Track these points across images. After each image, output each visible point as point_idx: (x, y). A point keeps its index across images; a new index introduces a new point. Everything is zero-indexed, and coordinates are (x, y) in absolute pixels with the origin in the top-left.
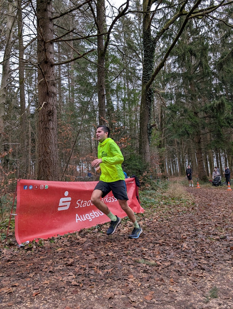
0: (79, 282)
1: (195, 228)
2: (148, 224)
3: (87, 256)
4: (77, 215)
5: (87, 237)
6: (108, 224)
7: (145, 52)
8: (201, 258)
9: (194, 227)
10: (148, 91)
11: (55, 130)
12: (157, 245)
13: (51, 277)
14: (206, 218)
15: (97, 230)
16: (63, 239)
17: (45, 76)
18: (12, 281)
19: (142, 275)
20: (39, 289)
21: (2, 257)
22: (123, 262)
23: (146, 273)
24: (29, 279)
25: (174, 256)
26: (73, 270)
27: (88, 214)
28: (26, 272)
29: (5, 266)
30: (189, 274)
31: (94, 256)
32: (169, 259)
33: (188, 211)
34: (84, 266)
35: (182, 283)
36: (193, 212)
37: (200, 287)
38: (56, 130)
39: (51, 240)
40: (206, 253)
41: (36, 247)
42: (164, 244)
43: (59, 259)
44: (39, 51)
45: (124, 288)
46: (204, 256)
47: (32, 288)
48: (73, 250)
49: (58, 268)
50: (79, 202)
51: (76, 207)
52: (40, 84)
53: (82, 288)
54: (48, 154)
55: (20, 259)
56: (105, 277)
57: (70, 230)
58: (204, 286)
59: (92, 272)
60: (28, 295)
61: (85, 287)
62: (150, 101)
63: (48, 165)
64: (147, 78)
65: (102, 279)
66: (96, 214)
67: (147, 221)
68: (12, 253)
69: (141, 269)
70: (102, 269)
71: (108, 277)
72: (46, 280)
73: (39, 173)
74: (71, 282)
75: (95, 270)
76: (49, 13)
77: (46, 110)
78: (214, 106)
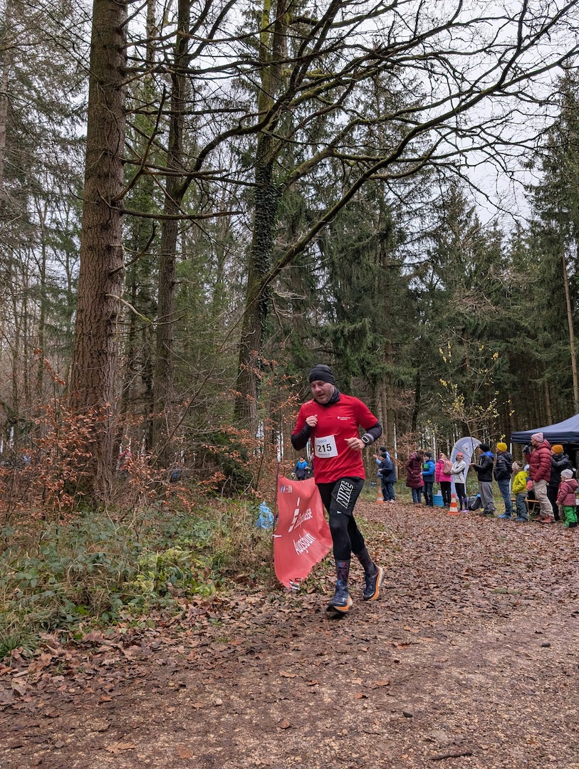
11: (116, 358)
27: (299, 542)
62: (266, 312)
66: (304, 541)
76: (123, 95)
77: (105, 312)
78: (342, 332)
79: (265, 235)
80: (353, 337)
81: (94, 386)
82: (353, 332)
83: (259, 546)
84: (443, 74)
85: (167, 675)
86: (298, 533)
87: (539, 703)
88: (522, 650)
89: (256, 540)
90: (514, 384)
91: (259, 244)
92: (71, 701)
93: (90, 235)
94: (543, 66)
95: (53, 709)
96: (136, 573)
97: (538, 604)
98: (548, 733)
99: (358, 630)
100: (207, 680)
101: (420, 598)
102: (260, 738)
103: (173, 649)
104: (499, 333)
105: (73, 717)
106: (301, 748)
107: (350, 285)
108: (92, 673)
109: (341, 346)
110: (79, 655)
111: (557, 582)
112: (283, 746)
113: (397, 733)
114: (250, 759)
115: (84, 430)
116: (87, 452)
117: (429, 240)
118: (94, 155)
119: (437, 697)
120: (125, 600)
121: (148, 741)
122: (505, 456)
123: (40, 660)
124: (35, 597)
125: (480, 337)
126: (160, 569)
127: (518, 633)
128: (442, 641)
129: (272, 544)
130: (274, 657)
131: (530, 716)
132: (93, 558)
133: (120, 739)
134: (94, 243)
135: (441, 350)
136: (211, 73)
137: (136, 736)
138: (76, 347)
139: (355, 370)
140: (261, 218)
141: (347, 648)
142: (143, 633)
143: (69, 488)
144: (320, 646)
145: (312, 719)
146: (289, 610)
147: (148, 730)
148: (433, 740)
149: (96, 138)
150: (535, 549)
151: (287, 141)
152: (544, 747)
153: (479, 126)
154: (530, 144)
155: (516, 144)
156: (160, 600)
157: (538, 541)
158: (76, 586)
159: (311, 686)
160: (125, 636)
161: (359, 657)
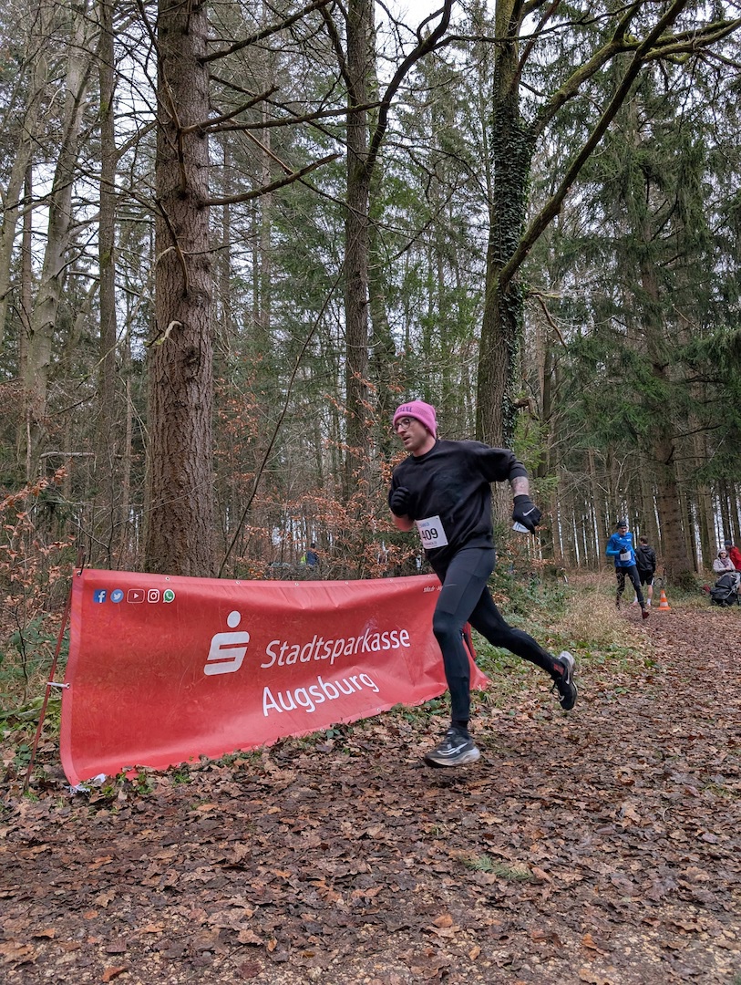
0: (263, 934)
1: (660, 749)
2: (501, 729)
3: (297, 837)
4: (267, 690)
5: (298, 767)
6: (367, 725)
7: (500, 168)
8: (687, 861)
9: (655, 746)
10: (507, 294)
11: (206, 413)
12: (533, 805)
13: (170, 908)
14: (697, 714)
15: (330, 743)
16: (217, 772)
17: (177, 237)
18: (35, 919)
19: (484, 915)
20: (127, 955)
21: (14, 827)
22: (418, 863)
23: (498, 908)
24: (95, 914)
25: (592, 849)
26: (247, 887)
27: (303, 690)
28: (86, 888)
29: (17, 861)
30: (647, 921)
31: (318, 838)
32: (576, 859)
33: (633, 688)
34: (284, 874)
35: (626, 954)
36: (651, 693)
37: (689, 971)
38: (210, 413)
39: (178, 773)
40: (703, 841)
41: (126, 797)
42: (557, 801)
43: (201, 844)
44: (161, 161)
45: (420, 963)
46: (699, 851)
47: (101, 949)
48: (250, 811)
49: (194, 876)
50: (276, 649)
51: (263, 666)
52: (160, 264)
53: (275, 958)
54: (181, 487)
55: (71, 838)
56: (355, 918)
57: (242, 740)
58: (706, 969)
59: (311, 898)
60: (86, 976)
61: (284, 952)
63: (181, 525)
64: (504, 249)
65: (344, 926)
66: (327, 687)
67: (496, 719)
68: (47, 814)
69: (480, 893)
70: (346, 887)
71: (367, 918)
72: (152, 919)
73: (150, 548)
74: (234, 933)
75: (320, 891)
77: (180, 348)
78: (719, 344)
91: (500, 221)
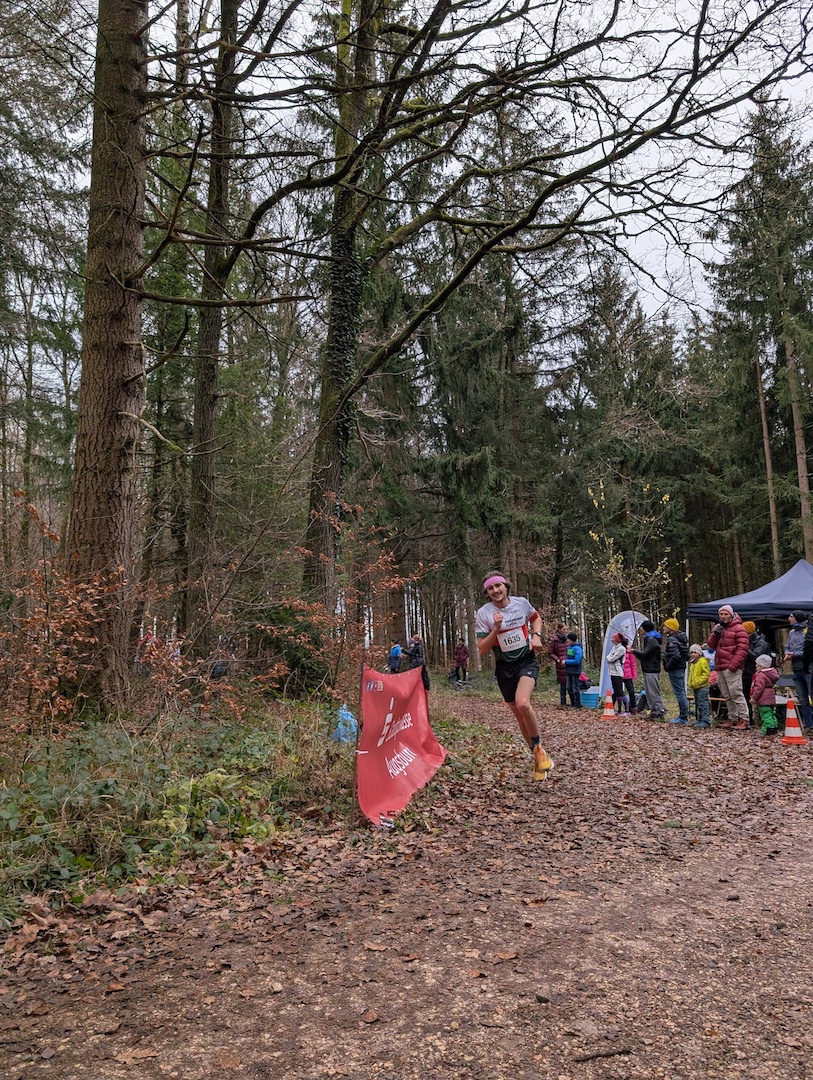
27: (394, 760)
66: (400, 758)
76: (142, 130)
77: (117, 437)
78: (454, 466)
79: (345, 330)
80: (470, 473)
81: (102, 542)
82: (470, 465)
83: (338, 766)
84: (591, 108)
85: (204, 952)
86: (390, 748)
87: (723, 979)
88: (701, 906)
89: (332, 759)
90: (692, 538)
91: (337, 341)
92: (65, 992)
93: (96, 328)
94: (728, 98)
95: (39, 1003)
96: (161, 808)
97: (723, 841)
98: (734, 1020)
99: (474, 881)
100: (261, 957)
101: (562, 837)
102: (335, 1036)
103: (213, 914)
104: (671, 467)
105: (68, 1014)
106: (394, 1050)
107: (465, 400)
108: (97, 950)
109: (453, 486)
110: (78, 926)
111: (749, 811)
112: (368, 1047)
113: (527, 1024)
114: (320, 1067)
115: (87, 604)
116: (92, 636)
117: (574, 337)
118: (100, 214)
119: (583, 974)
120: (146, 846)
121: (176, 1045)
122: (678, 638)
123: (22, 934)
124: (15, 844)
125: (644, 473)
126: (196, 801)
127: (695, 882)
128: (591, 895)
129: (355, 764)
130: (357, 922)
131: (711, 996)
132: (99, 787)
133: (135, 1043)
134: (102, 339)
135: (590, 491)
136: (267, 101)
137: (159, 1039)
138: (76, 487)
139: (473, 520)
140: (339, 305)
141: (459, 908)
142: (171, 892)
143: (67, 688)
144: (422, 906)
145: (409, 1008)
146: (378, 857)
147: (176, 1029)
148: (577, 1033)
149: (104, 191)
150: (720, 766)
151: (376, 198)
152: (729, 1039)
153: (642, 181)
154: (711, 206)
155: (691, 206)
156: (195, 846)
157: (724, 754)
158: (75, 827)
159: (408, 961)
160: (144, 897)
161: (476, 919)
